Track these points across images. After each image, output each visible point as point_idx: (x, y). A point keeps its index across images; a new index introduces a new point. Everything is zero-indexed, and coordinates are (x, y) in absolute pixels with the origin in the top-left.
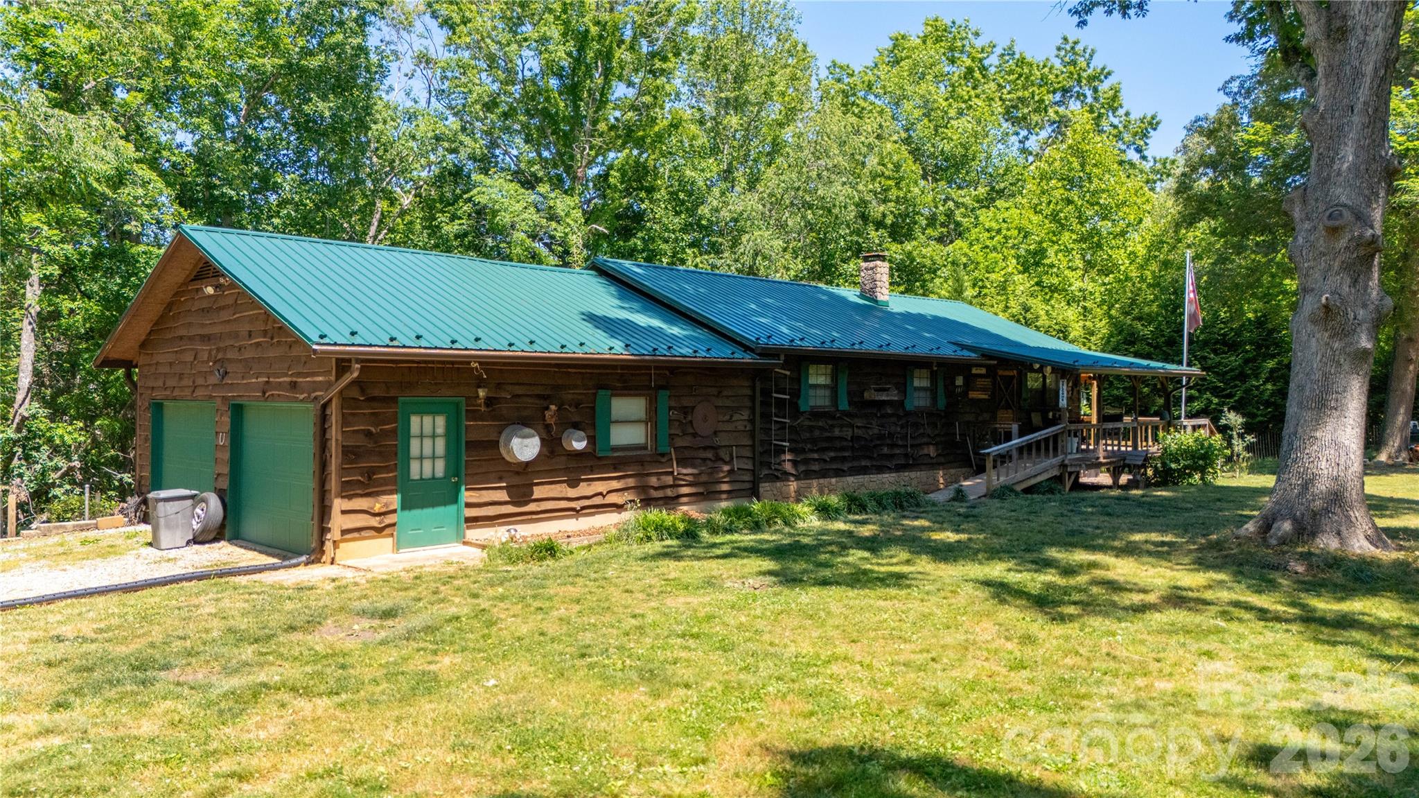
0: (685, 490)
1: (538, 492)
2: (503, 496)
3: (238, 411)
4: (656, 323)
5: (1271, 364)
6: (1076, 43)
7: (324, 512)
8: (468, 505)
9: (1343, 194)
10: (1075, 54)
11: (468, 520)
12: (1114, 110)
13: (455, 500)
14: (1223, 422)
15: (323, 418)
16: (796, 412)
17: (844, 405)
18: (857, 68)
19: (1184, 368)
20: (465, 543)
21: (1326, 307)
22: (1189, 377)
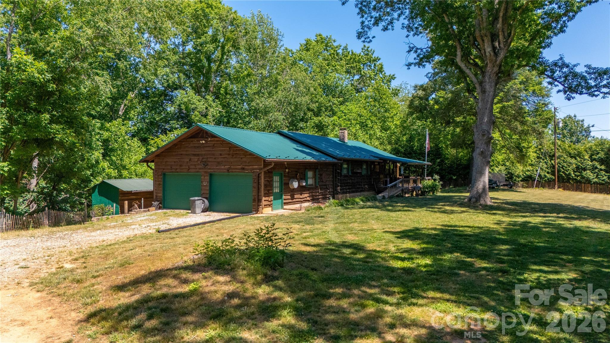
0: (320, 197)
1: (296, 196)
2: (289, 197)
3: (211, 175)
4: (309, 151)
5: (438, 160)
6: (368, 48)
7: (259, 201)
8: (285, 199)
9: (485, 127)
10: (368, 51)
11: (285, 203)
12: (381, 72)
13: (281, 198)
14: (434, 178)
15: (259, 177)
16: (341, 175)
17: (350, 174)
18: (295, 51)
19: (426, 163)
20: (284, 209)
21: (482, 152)
22: (428, 166)
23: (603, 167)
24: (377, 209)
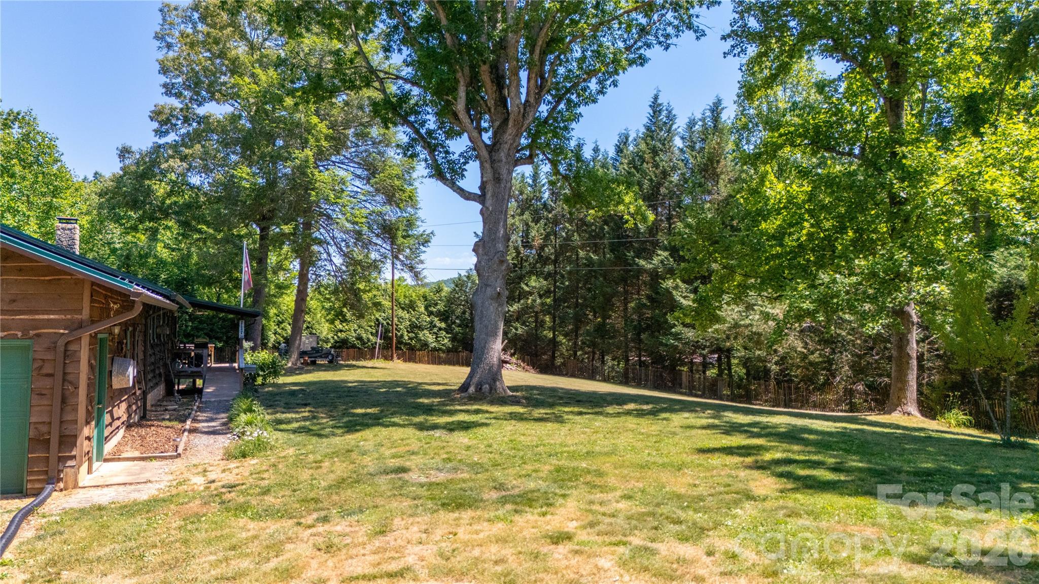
8: (106, 427)
15: (67, 353)
20: (105, 461)
21: (499, 293)
23: (443, 325)
24: (394, 428)
